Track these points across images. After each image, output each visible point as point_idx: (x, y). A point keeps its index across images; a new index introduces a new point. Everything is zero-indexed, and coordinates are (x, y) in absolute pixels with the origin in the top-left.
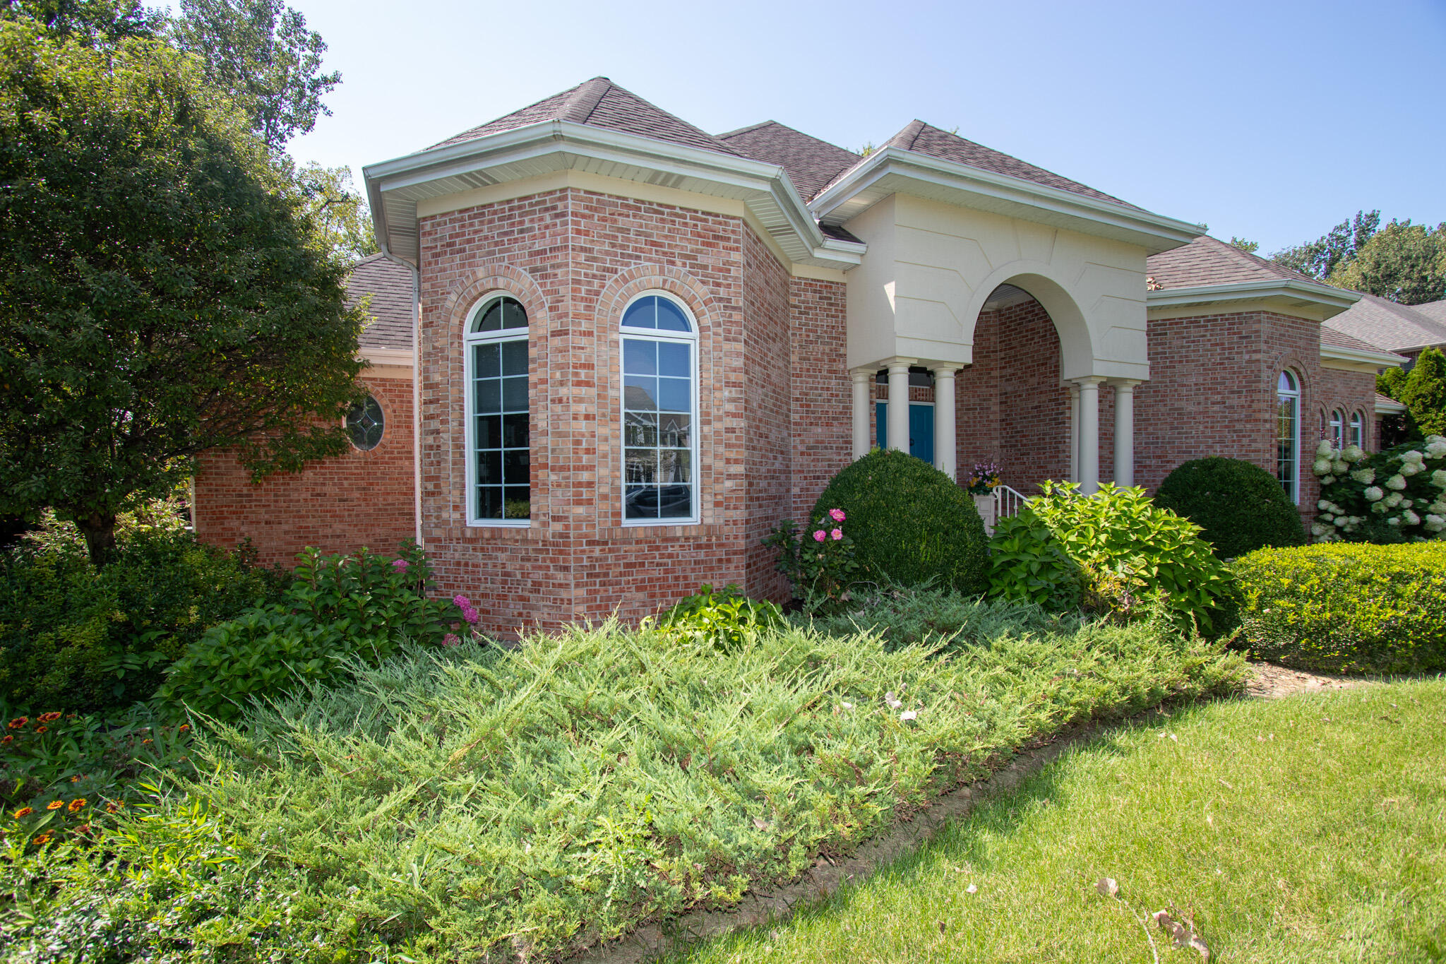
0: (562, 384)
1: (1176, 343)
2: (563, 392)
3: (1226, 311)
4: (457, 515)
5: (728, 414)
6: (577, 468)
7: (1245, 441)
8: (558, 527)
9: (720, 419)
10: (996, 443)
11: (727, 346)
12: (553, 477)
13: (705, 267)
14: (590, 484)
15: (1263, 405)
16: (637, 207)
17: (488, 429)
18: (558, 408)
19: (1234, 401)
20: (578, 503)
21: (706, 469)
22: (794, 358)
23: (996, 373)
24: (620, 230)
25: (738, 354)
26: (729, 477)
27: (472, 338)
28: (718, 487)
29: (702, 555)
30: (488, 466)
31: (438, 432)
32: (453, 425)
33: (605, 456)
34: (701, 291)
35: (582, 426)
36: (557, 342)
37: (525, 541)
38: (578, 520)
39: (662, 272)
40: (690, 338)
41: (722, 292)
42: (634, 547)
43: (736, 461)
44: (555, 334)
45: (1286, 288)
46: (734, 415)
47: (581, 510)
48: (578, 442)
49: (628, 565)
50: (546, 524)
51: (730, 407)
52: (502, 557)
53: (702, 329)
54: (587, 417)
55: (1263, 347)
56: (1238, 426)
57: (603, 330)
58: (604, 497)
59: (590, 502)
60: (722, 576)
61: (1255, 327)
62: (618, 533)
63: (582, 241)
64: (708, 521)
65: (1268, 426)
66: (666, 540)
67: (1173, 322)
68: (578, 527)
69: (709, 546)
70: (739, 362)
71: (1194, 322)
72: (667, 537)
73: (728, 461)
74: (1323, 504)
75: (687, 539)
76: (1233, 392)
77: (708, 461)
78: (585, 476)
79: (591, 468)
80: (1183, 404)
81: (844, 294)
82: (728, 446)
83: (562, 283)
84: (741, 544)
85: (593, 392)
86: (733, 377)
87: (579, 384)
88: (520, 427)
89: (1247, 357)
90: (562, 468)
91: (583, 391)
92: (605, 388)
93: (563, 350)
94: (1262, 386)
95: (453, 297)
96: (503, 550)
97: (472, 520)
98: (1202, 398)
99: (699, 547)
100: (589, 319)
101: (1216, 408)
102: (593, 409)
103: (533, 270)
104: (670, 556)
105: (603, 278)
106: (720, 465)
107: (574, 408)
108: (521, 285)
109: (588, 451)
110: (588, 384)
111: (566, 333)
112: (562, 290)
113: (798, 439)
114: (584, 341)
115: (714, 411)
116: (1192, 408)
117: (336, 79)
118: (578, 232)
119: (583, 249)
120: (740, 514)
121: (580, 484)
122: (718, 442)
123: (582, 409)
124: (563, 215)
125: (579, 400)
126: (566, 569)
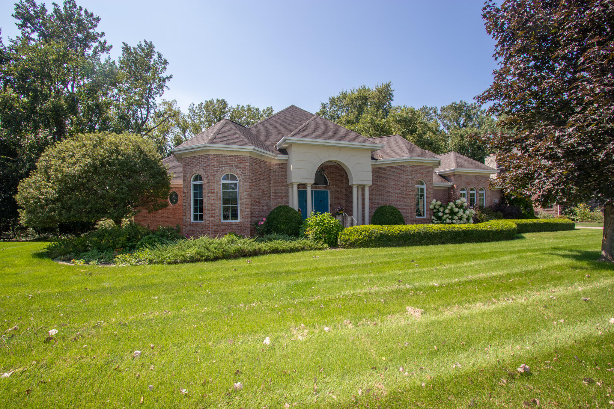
0: (209, 193)
1: (388, 173)
2: (209, 195)
3: (400, 165)
4: (189, 220)
5: (245, 198)
6: (212, 210)
7: (405, 200)
8: (208, 222)
9: (243, 199)
10: (344, 201)
11: (245, 184)
12: (207, 212)
13: (240, 167)
14: (214, 213)
15: (409, 190)
16: (224, 156)
17: (196, 202)
18: (208, 198)
19: (402, 189)
20: (212, 217)
21: (241, 210)
22: (272, 182)
23: (344, 181)
24: (221, 161)
25: (248, 185)
26: (246, 211)
27: (193, 183)
28: (243, 214)
29: (239, 228)
30: (196, 210)
31: (185, 202)
32: (189, 201)
33: (218, 207)
34: (239, 172)
35: (213, 201)
36: (208, 185)
37: (202, 225)
38: (212, 220)
39: (230, 169)
40: (237, 182)
41: (244, 172)
42: (224, 226)
43: (248, 208)
44: (207, 183)
45: (411, 159)
46: (247, 198)
47: (212, 218)
48: (212, 205)
49: (223, 230)
50: (206, 221)
51: (246, 197)
52: (198, 228)
53: (240, 180)
54: (214, 200)
55: (409, 174)
56: (404, 196)
57: (217, 182)
58: (217, 216)
59: (214, 217)
60: (244, 233)
61: (407, 169)
62: (220, 223)
63: (213, 164)
64: (241, 221)
65: (411, 196)
66: (231, 225)
67: (387, 168)
68: (212, 222)
69: (241, 226)
70: (248, 187)
71: (392, 167)
72: (231, 224)
73: (246, 208)
74: (433, 217)
75: (236, 225)
76: (402, 187)
77: (241, 208)
78: (213, 212)
79: (215, 210)
80: (390, 190)
81: (286, 166)
82: (245, 205)
83: (209, 173)
84: (249, 226)
85: (215, 194)
86: (247, 190)
87: (212, 193)
88: (201, 202)
89: (405, 177)
90: (209, 210)
91: (213, 194)
92: (217, 194)
93: (209, 186)
94: (409, 185)
95: (189, 175)
96: (198, 227)
97: (193, 221)
98: (395, 188)
99: (239, 226)
100: (214, 180)
101: (398, 191)
102: (215, 198)
103: (203, 170)
104: (232, 228)
105: (217, 171)
106: (244, 209)
107: (211, 198)
108: (201, 172)
109: (214, 207)
110: (214, 193)
111: (209, 183)
112: (209, 174)
113: (273, 202)
114: (213, 184)
115: (242, 198)
116: (392, 191)
117: (171, 77)
118: (212, 162)
119: (213, 166)
120: (249, 219)
121: (212, 213)
122: (243, 204)
123: (213, 198)
124: (209, 159)
125: (212, 196)
126: (209, 230)
